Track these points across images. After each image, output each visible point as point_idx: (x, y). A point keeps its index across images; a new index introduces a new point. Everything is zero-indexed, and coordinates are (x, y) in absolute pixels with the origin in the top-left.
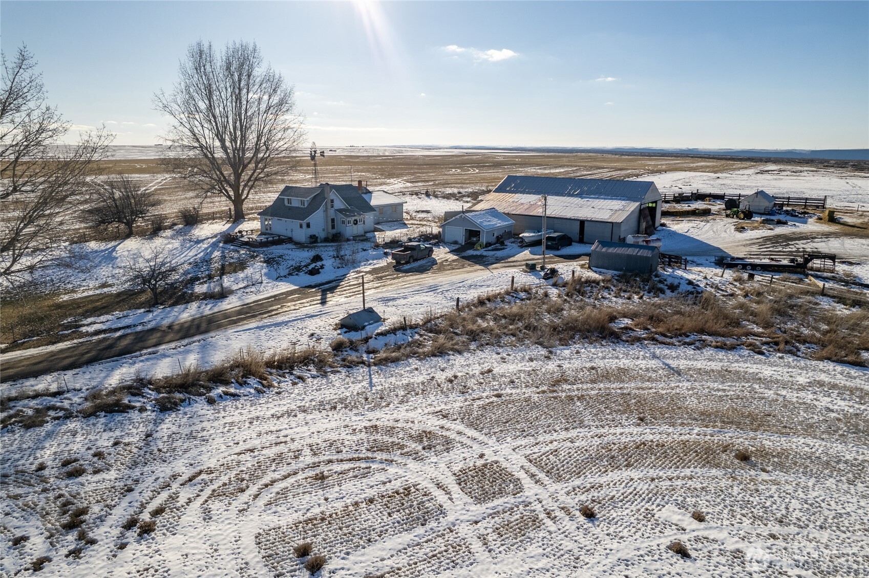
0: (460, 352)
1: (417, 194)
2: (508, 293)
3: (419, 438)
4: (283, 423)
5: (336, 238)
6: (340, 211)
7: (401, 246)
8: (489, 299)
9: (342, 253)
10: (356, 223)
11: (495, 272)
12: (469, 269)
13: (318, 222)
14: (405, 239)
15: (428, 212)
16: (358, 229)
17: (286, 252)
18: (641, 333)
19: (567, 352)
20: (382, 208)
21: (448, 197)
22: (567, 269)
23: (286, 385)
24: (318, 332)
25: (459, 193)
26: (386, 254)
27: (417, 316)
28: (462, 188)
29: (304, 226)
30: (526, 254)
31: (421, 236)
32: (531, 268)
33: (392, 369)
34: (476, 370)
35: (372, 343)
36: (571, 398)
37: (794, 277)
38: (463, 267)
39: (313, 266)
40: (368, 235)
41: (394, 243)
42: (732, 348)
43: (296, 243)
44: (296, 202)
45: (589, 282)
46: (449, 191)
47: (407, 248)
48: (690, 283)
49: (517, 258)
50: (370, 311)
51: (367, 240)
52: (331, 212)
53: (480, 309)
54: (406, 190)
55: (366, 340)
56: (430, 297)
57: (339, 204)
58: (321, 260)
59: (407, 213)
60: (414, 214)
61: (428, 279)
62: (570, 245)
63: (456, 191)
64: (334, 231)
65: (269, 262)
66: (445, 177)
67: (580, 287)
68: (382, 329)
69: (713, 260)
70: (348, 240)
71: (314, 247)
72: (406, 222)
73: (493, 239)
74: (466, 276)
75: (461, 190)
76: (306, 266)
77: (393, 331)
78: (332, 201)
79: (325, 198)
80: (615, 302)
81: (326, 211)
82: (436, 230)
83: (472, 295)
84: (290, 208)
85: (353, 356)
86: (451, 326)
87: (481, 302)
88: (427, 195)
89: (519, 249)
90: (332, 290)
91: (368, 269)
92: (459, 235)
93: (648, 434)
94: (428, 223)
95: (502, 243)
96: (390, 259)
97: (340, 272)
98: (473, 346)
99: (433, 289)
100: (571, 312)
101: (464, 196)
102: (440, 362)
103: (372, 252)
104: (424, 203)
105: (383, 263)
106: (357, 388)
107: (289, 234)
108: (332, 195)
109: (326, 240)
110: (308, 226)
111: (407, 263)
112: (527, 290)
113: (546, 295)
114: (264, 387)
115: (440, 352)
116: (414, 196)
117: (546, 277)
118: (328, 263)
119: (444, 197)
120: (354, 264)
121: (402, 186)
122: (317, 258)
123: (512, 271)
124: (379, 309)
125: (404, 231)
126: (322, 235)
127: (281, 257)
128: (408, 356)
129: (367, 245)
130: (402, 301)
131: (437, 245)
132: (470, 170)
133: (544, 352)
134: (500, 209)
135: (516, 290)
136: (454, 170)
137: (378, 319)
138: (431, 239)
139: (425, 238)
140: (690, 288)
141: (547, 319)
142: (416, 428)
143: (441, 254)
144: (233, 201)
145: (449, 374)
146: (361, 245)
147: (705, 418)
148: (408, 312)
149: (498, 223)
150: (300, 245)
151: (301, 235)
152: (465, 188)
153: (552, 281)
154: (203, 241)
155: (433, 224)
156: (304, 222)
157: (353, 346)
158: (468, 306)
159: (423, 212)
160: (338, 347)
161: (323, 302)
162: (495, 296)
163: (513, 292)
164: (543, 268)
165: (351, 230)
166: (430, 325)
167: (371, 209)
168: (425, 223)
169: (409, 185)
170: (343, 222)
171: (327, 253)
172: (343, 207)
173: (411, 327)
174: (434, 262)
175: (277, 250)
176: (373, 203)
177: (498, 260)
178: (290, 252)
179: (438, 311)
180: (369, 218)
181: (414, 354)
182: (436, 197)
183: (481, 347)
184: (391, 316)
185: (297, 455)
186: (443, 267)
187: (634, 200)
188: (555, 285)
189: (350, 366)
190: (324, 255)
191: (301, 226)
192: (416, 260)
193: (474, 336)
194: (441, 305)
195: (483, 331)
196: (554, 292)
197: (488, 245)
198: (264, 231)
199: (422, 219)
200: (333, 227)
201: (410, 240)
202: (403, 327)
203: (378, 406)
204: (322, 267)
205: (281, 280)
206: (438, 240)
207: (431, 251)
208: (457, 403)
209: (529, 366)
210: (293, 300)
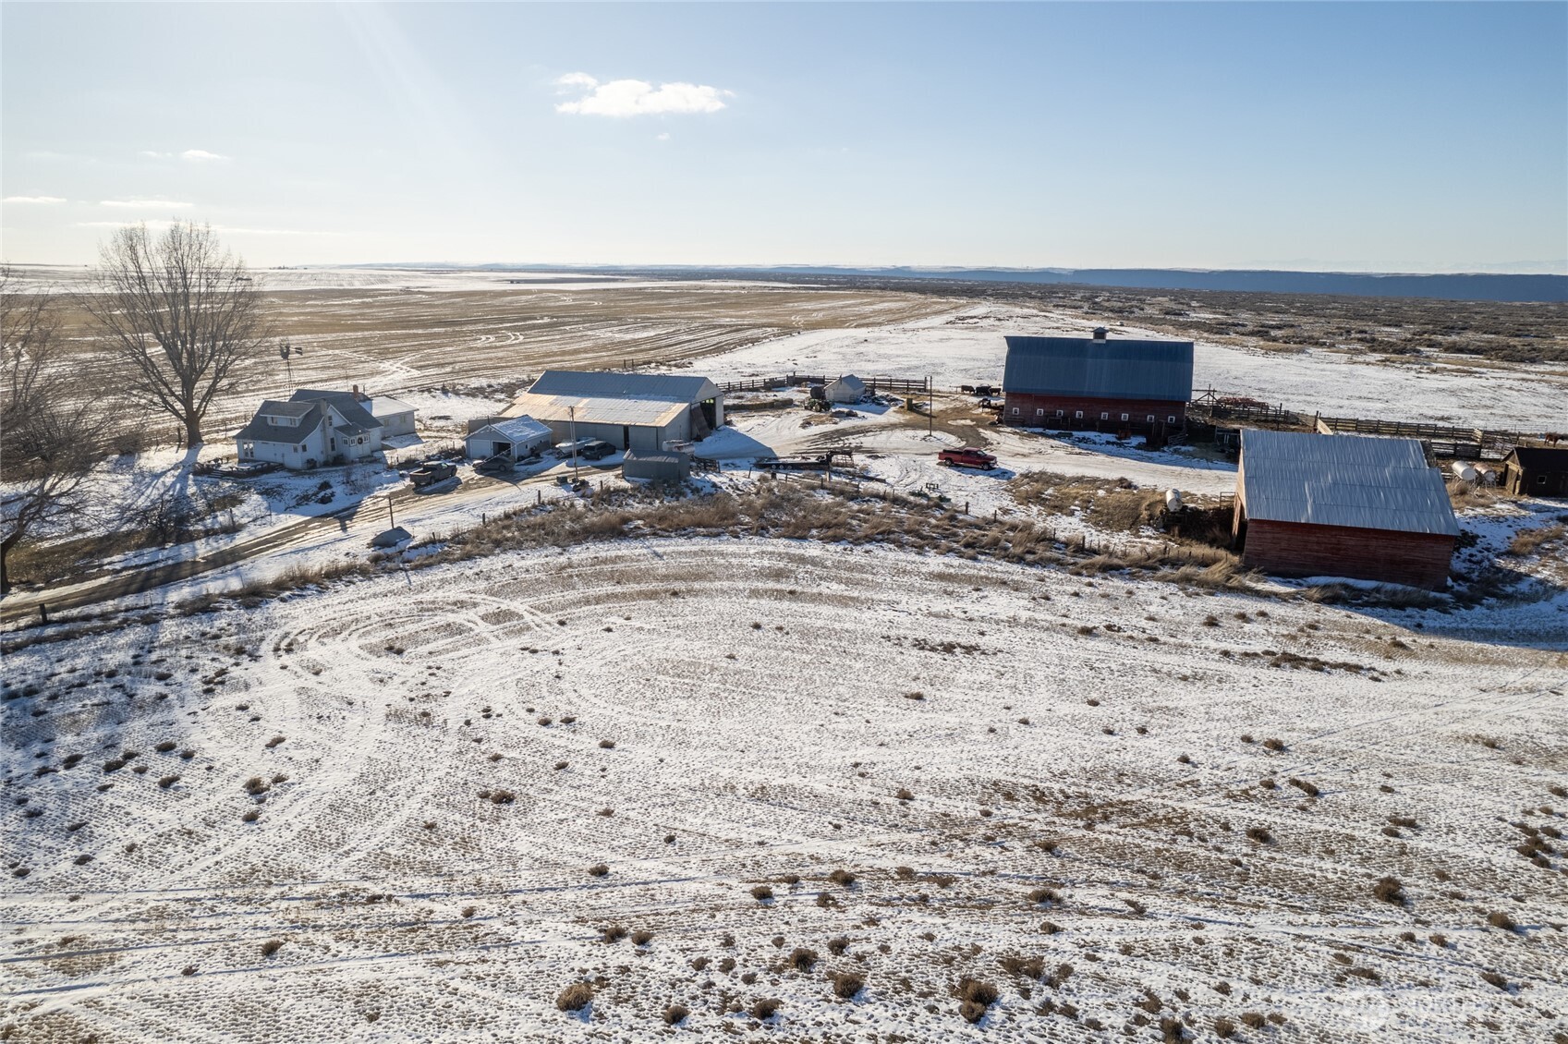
0: (486, 556)
1: (429, 390)
2: (534, 506)
3: (455, 604)
4: (350, 605)
5: (338, 461)
6: (341, 429)
7: (419, 466)
8: (515, 514)
9: (353, 478)
10: (360, 441)
11: (524, 488)
12: (497, 486)
13: (315, 444)
14: (422, 457)
15: (447, 418)
16: (364, 449)
17: (283, 481)
18: (647, 530)
19: (578, 549)
20: (388, 420)
21: (474, 393)
22: (596, 480)
23: (340, 586)
24: (352, 551)
25: (490, 386)
26: (403, 477)
27: (445, 532)
28: (494, 376)
29: (300, 449)
30: (562, 468)
31: (441, 452)
32: (562, 481)
33: (427, 571)
34: (500, 566)
35: (406, 555)
36: (571, 576)
37: (813, 473)
38: (491, 484)
39: (322, 494)
40: (376, 455)
41: (410, 463)
42: (717, 535)
43: (290, 470)
44: (282, 421)
45: (618, 491)
46: (475, 383)
47: (427, 469)
48: (714, 485)
49: (552, 471)
50: (400, 529)
51: (376, 461)
52: (330, 431)
53: (506, 522)
54: (413, 383)
55: (401, 552)
56: (457, 516)
57: (338, 420)
58: (330, 487)
59: (420, 421)
60: (429, 422)
61: (454, 499)
62: (614, 453)
63: (484, 382)
64: (334, 453)
65: (266, 493)
66: (470, 355)
67: (608, 495)
68: (412, 544)
69: (754, 461)
70: (353, 462)
71: (315, 473)
72: (420, 434)
73: (526, 452)
74: (493, 494)
75: (493, 382)
76: (315, 494)
77: (424, 544)
78: (330, 418)
79: (321, 416)
80: (636, 507)
81: (324, 430)
82: (459, 444)
83: (499, 511)
84: (276, 428)
85: (390, 565)
86: (478, 537)
87: (507, 516)
88: (445, 391)
89: (555, 461)
90: (350, 517)
91: (385, 493)
92: (486, 447)
93: (619, 589)
94: (448, 435)
95: (538, 456)
96: (407, 482)
97: (354, 499)
98: (497, 551)
99: (459, 508)
100: (591, 519)
101: (496, 391)
102: (469, 563)
103: (385, 475)
104: (441, 404)
105: (400, 486)
106: (400, 584)
107: (279, 460)
108: (331, 411)
109: (326, 464)
110: (304, 448)
111: (429, 484)
112: (554, 503)
113: (572, 505)
114: (322, 590)
115: (468, 557)
116: (426, 394)
117: (576, 490)
118: (339, 490)
119: (467, 395)
120: (368, 489)
121: (406, 375)
122: (325, 486)
123: (541, 486)
124: (408, 528)
125: (420, 446)
126: (321, 458)
127: (280, 486)
128: (440, 563)
129: (379, 467)
130: (428, 522)
131: (461, 462)
132: (508, 338)
133: (559, 550)
134: (535, 416)
135: (543, 504)
136: (483, 338)
137: (408, 536)
138: (453, 455)
139: (447, 454)
140: (713, 490)
141: (568, 525)
142: (451, 599)
143: (465, 472)
144: (185, 421)
145: (476, 570)
146: (370, 468)
147: (665, 578)
148: (436, 530)
149: (531, 433)
150: (296, 472)
151: (296, 460)
152: (498, 377)
153: (580, 493)
154: (164, 473)
155: (455, 435)
156: (299, 446)
157: (389, 558)
158: (495, 521)
159: (440, 418)
160: (375, 560)
161: (344, 529)
162: (522, 511)
163: (540, 506)
164: (574, 481)
165: (355, 451)
166: (457, 538)
167: (375, 422)
168: (444, 434)
169: (415, 373)
170: (346, 442)
171: (335, 477)
172: (342, 424)
173: (440, 541)
174: (458, 482)
175: (272, 479)
176: (376, 413)
177: (530, 475)
178: (287, 480)
179: (465, 527)
180: (375, 434)
181: (445, 560)
182: (457, 393)
183: (504, 551)
184: (419, 534)
185: (369, 618)
186: (468, 487)
187: (682, 400)
188: (583, 496)
189: (390, 572)
190: (332, 482)
191: (296, 450)
192: (437, 481)
193: (497, 543)
194: (468, 522)
195: (507, 540)
196: (580, 503)
197: (521, 458)
198: (243, 456)
199: (441, 429)
200: (333, 448)
201: (429, 458)
202: (433, 542)
203: (419, 592)
204: (333, 494)
205: (291, 512)
206: (462, 455)
207: (454, 469)
208: (482, 585)
209: (543, 560)
210: (314, 528)
